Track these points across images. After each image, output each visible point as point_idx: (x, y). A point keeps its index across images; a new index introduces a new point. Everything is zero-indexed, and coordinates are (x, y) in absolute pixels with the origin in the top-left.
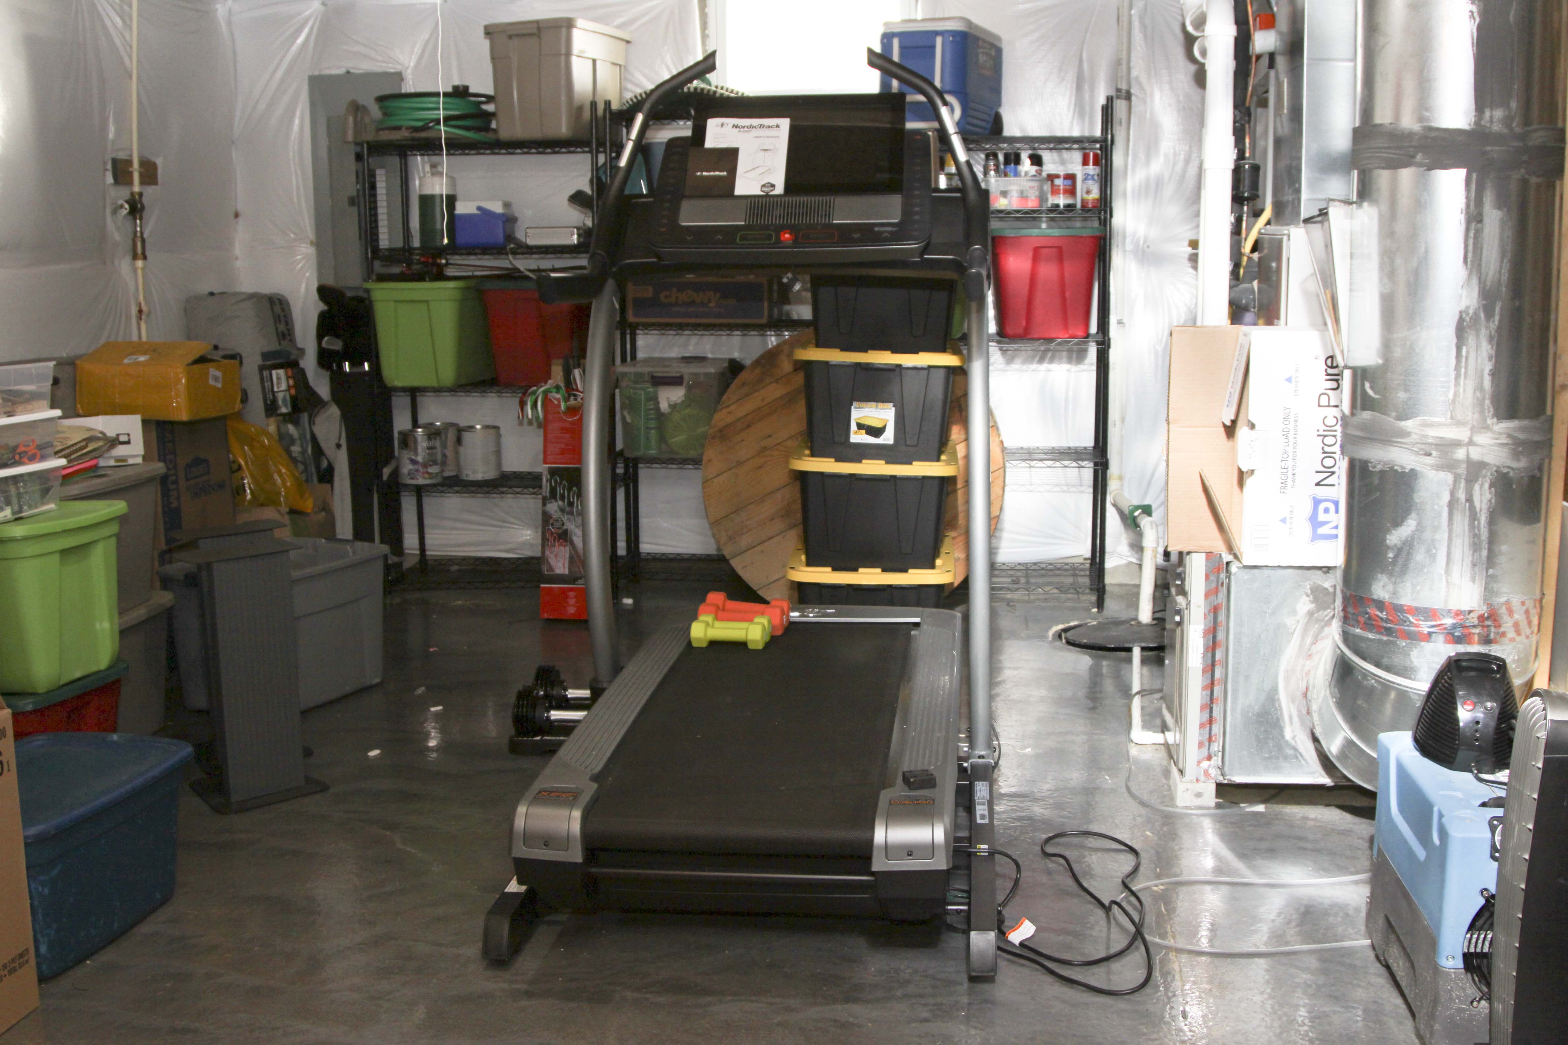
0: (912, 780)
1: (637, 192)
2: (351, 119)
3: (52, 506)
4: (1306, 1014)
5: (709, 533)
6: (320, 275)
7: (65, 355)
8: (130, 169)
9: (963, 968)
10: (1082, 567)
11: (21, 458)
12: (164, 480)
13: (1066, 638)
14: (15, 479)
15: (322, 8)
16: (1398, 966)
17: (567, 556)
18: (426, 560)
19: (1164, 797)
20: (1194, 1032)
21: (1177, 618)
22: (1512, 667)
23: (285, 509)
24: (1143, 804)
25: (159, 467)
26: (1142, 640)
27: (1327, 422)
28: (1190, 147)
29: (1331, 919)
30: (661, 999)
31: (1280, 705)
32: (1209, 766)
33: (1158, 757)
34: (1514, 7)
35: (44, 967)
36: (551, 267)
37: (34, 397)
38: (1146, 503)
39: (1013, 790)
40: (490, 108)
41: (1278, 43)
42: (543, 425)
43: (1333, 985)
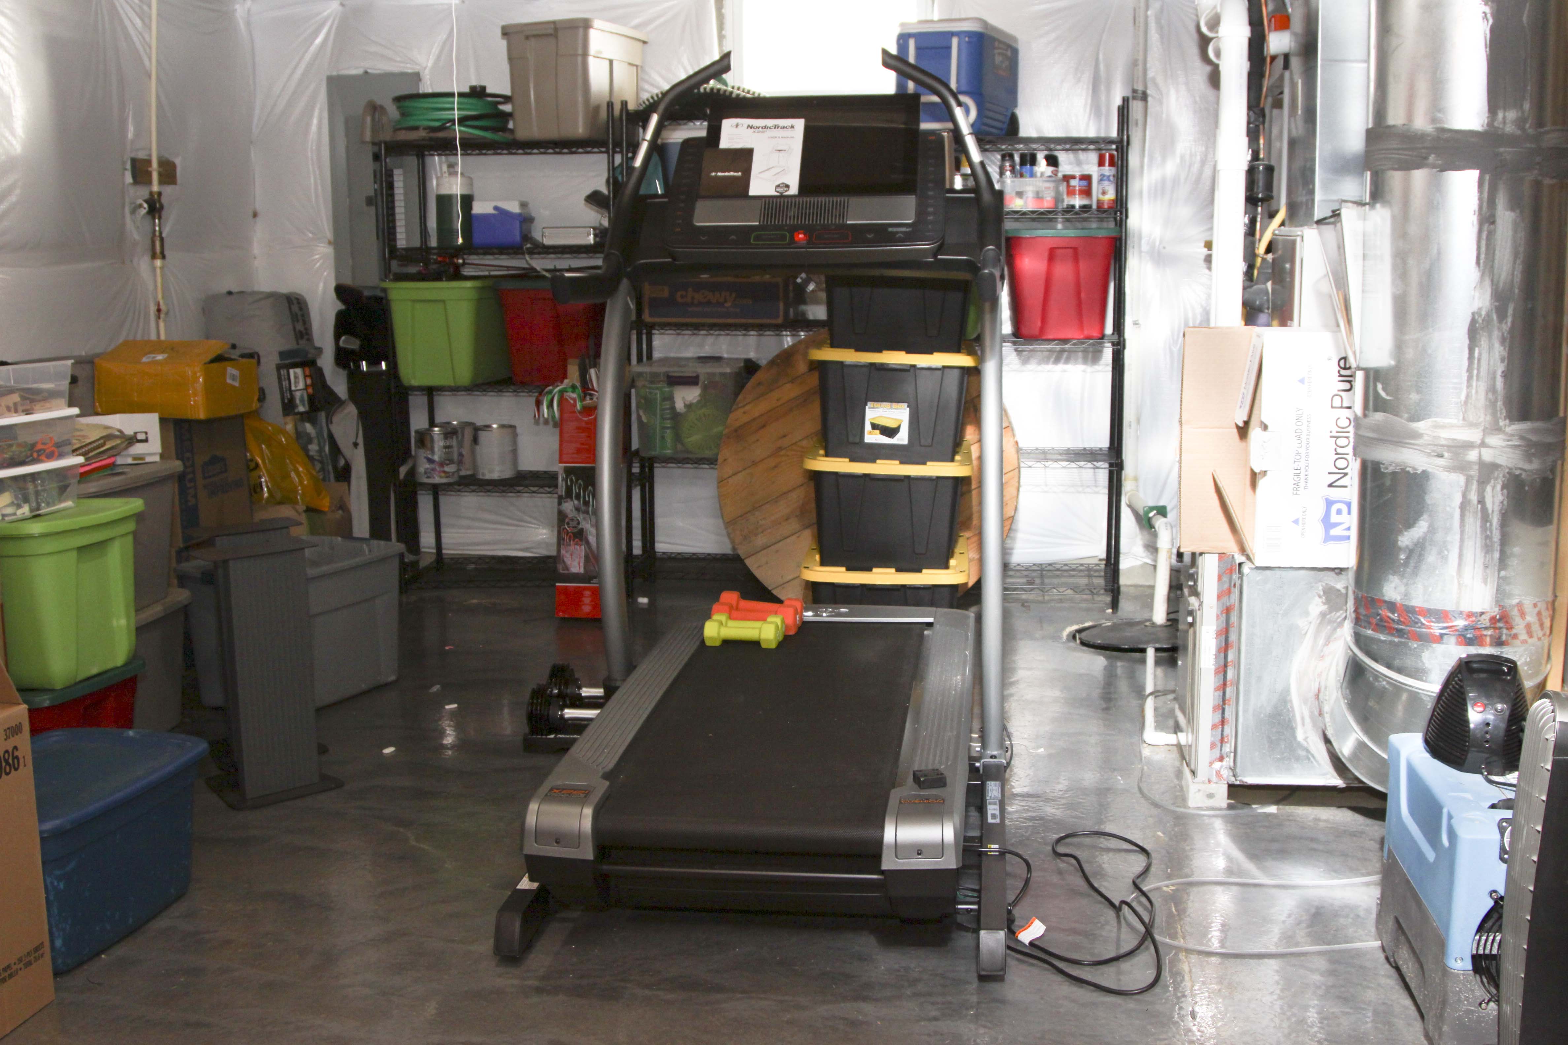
0: (922, 779)
1: (652, 192)
2: (369, 119)
3: (69, 504)
4: (1316, 1015)
5: (724, 532)
6: (338, 273)
7: (83, 354)
8: (150, 169)
9: (973, 967)
10: (1097, 568)
11: (39, 456)
12: (181, 478)
13: (1080, 639)
14: (33, 476)
15: (340, 8)
16: (1408, 968)
17: (583, 554)
18: (442, 559)
19: (1176, 797)
20: (1202, 1032)
21: (1190, 619)
22: (1523, 669)
23: (301, 507)
24: (1156, 805)
25: (177, 465)
26: (1157, 641)
27: (1340, 424)
28: (1207, 148)
29: (1342, 921)
30: (670, 996)
31: (1292, 707)
32: (1221, 767)
33: (1170, 759)
34: (1527, 8)
35: (60, 961)
36: (567, 267)
37: (52, 395)
38: (1161, 504)
39: (1025, 790)
40: (507, 108)
41: (1293, 44)
42: (560, 424)
43: (1342, 986)
